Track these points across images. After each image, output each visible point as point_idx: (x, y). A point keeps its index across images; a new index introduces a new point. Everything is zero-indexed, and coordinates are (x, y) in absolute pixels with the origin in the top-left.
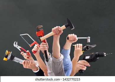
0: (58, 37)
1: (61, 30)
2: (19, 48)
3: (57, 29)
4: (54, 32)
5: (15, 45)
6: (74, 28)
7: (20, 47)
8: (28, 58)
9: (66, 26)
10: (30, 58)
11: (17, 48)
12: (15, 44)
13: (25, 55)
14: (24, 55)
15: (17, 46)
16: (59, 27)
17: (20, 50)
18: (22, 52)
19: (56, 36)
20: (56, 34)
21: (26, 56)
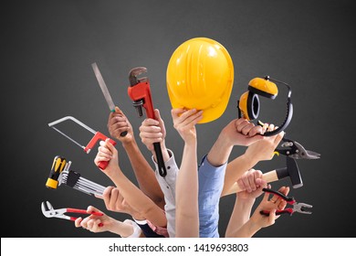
0: (248, 201)
1: (262, 183)
2: (61, 213)
3: (251, 176)
4: (240, 185)
5: (47, 214)
6: (302, 185)
7: (65, 210)
8: (100, 225)
9: (280, 175)
10: (106, 223)
11: (57, 216)
12: (47, 209)
13: (88, 223)
14: (86, 224)
15: (53, 211)
16: (257, 173)
17: (68, 218)
18: (76, 221)
19: (244, 197)
20: (246, 191)
21: (92, 224)
